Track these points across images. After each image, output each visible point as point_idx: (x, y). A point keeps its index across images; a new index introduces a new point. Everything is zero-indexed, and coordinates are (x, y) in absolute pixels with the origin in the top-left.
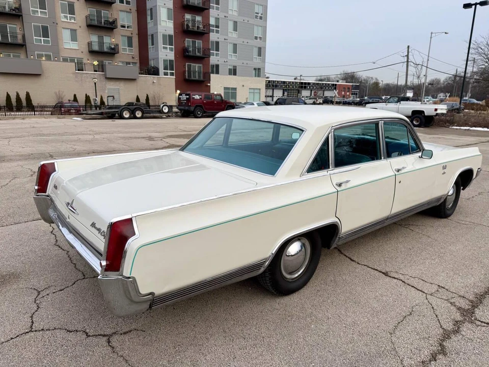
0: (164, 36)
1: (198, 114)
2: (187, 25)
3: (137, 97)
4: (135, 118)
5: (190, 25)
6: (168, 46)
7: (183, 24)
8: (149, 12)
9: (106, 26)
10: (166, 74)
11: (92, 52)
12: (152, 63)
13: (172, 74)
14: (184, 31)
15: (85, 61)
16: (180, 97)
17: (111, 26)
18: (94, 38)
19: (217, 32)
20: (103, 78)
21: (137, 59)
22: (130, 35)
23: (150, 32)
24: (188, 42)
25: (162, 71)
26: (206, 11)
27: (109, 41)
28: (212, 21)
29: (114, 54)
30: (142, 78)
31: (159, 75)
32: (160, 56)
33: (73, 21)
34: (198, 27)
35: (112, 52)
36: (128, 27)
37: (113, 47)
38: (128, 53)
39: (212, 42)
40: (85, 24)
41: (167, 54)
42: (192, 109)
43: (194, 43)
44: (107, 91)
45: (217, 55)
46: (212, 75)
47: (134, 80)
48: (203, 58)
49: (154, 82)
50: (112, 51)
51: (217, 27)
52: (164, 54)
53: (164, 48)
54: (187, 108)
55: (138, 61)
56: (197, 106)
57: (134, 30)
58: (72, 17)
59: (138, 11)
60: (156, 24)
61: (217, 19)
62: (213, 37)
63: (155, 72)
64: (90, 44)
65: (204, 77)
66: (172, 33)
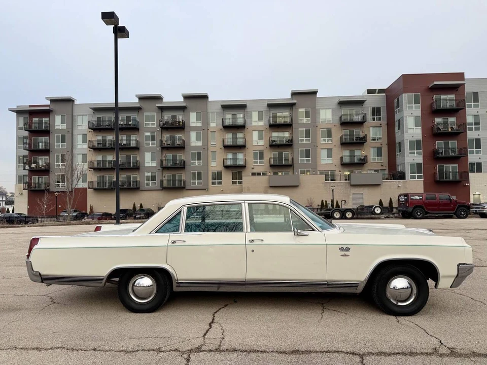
0: (411, 142)
1: (418, 215)
2: (439, 129)
3: (381, 200)
4: (346, 218)
5: (441, 127)
6: (416, 151)
7: (432, 128)
8: (397, 124)
9: (358, 141)
10: (413, 177)
11: (344, 165)
12: (399, 169)
13: (419, 177)
14: (434, 134)
15: (337, 172)
16: (400, 198)
17: (361, 141)
18: (346, 153)
19: (477, 129)
20: (348, 186)
21: (386, 167)
22: (380, 146)
23: (397, 141)
24: (440, 144)
25: (408, 174)
26: (460, 111)
27: (359, 153)
28: (470, 119)
29: (364, 164)
30: (387, 183)
31: (405, 179)
32: (406, 162)
33: (330, 142)
34: (452, 128)
35: (362, 163)
36: (377, 140)
37: (362, 158)
38: (377, 162)
39: (471, 140)
40: (339, 143)
41: (415, 159)
42: (410, 209)
43: (446, 144)
44: (351, 197)
45: (477, 153)
46: (471, 174)
47: (378, 185)
48: (459, 158)
49: (399, 186)
50: (361, 162)
51: (477, 124)
52: (411, 158)
53: (411, 153)
54: (405, 209)
55: (387, 168)
56: (416, 207)
57: (385, 141)
58: (330, 140)
59: (388, 124)
60: (403, 133)
61: (476, 117)
62: (471, 135)
63: (402, 176)
64: (342, 158)
65: (461, 176)
66: (420, 137)
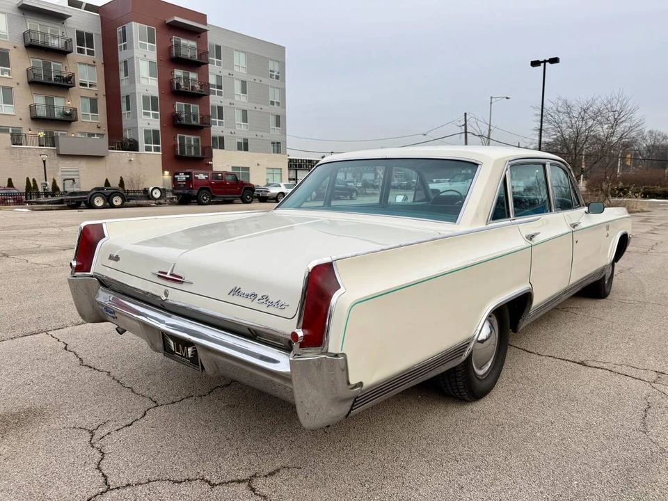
0: (145, 98)
1: (204, 199)
2: (178, 85)
3: (107, 180)
4: (113, 206)
5: (182, 83)
6: (151, 112)
7: (171, 82)
8: (122, 67)
9: (58, 83)
10: (148, 149)
11: (36, 119)
12: (128, 135)
13: (157, 149)
14: (173, 92)
15: (24, 131)
16: (176, 176)
17: (65, 84)
18: (40, 100)
19: (220, 94)
20: (54, 156)
21: (104, 130)
22: (95, 96)
23: (124, 92)
24: (180, 106)
25: (142, 145)
26: (203, 66)
27: (61, 104)
28: (212, 80)
29: (70, 122)
30: (113, 155)
31: (138, 151)
32: (139, 125)
33: (7, 76)
34: (193, 87)
35: (67, 120)
36: (90, 86)
37: (68, 112)
38: (90, 121)
39: (214, 107)
40: (25, 80)
41: (151, 123)
42: (195, 192)
43: (188, 108)
44: (60, 174)
45: (220, 124)
46: (214, 150)
47: (101, 157)
48: (201, 128)
49: (130, 160)
50: (66, 118)
51: (220, 87)
52: (145, 122)
53: (145, 114)
54: (187, 192)
55: (106, 132)
56: (202, 189)
57: (100, 89)
58: (6, 70)
59: (105, 64)
60: (132, 82)
61: (219, 78)
62: (214, 100)
63: (133, 146)
64: (32, 108)
65: (203, 152)
66: (156, 93)
